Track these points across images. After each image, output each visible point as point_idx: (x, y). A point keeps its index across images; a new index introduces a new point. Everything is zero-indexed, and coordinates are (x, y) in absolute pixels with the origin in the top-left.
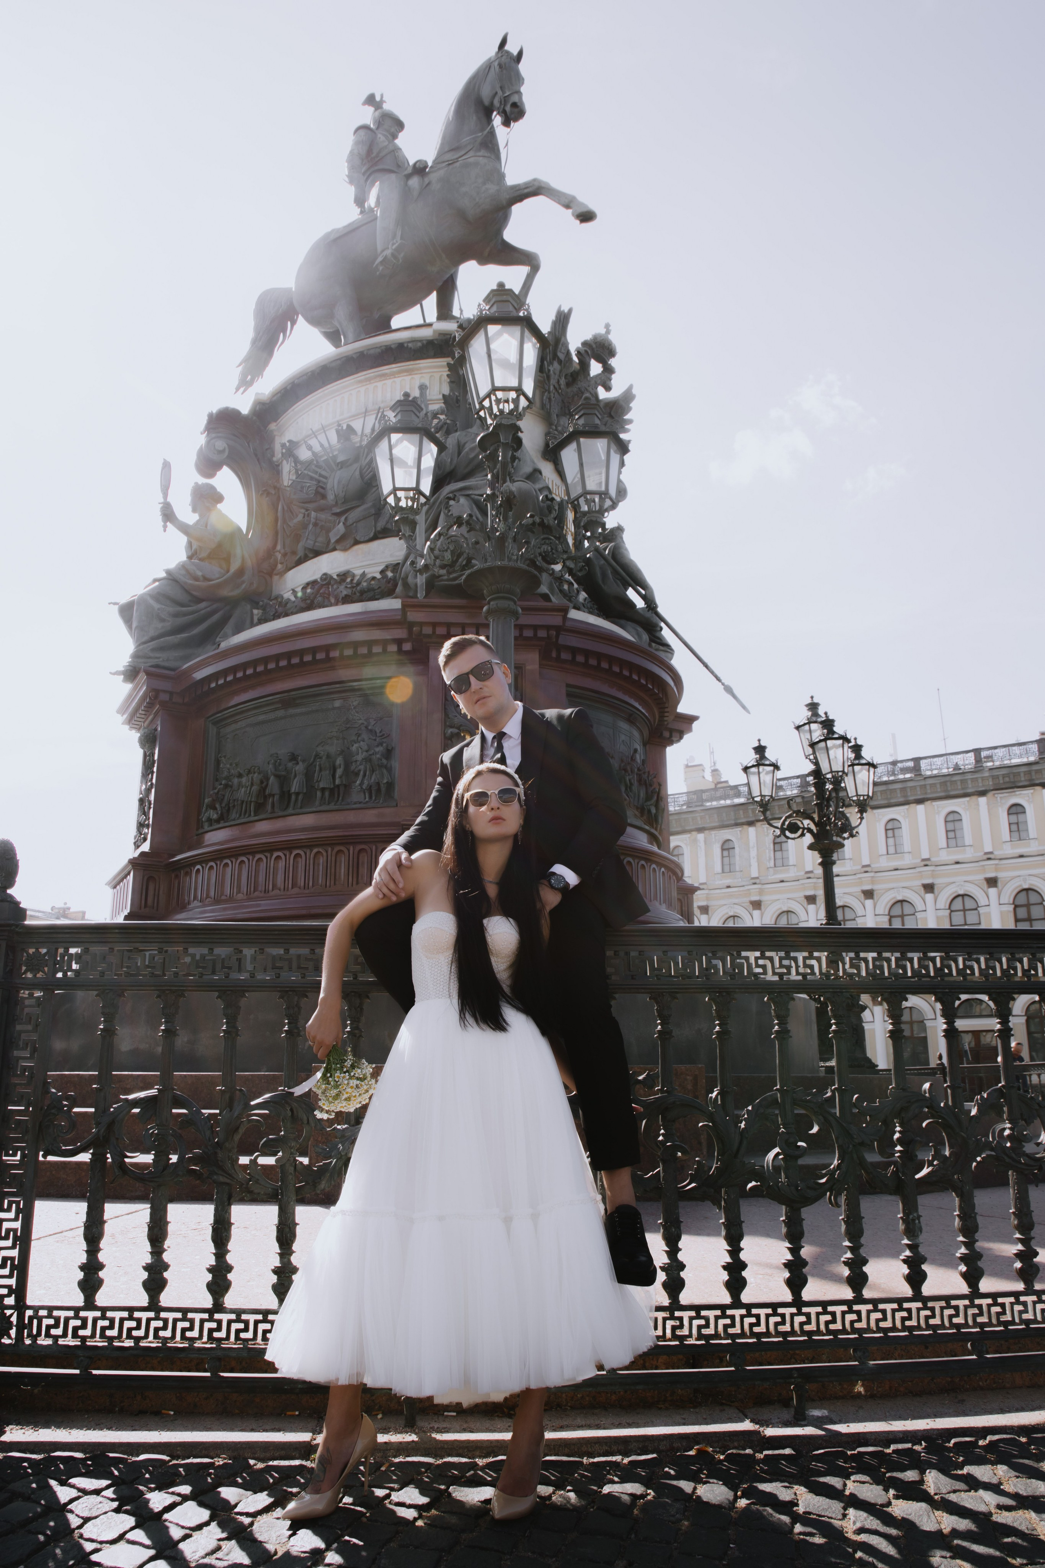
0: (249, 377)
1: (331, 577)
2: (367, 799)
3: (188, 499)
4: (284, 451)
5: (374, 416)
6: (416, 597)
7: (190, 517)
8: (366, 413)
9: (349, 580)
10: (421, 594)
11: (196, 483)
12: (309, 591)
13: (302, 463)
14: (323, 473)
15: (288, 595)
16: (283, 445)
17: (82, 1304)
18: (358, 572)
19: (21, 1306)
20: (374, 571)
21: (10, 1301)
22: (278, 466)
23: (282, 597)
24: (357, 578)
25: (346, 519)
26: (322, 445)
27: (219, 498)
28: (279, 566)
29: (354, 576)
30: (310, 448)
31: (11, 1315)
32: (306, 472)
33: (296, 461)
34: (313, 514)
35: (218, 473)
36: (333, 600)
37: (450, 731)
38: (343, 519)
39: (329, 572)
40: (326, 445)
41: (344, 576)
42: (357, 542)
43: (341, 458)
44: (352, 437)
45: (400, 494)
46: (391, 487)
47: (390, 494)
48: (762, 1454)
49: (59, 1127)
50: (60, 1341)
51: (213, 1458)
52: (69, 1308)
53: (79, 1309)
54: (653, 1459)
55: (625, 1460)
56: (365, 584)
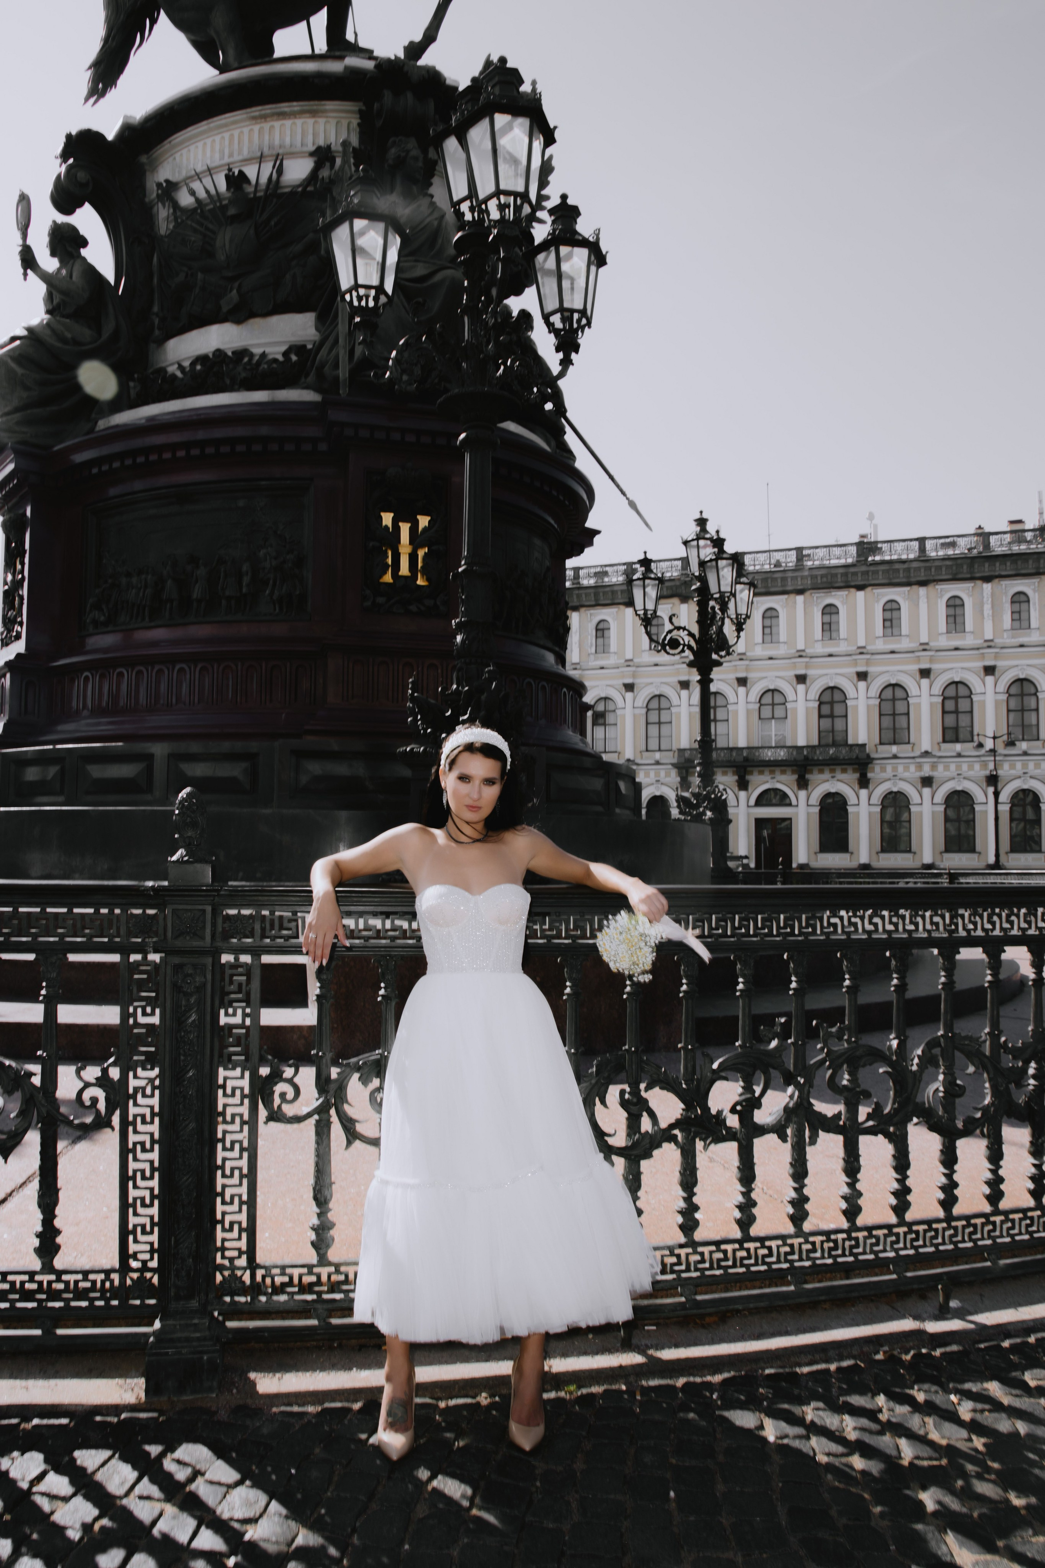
0: (100, 86)
1: (226, 354)
2: (277, 610)
3: (46, 239)
4: (160, 192)
5: (271, 164)
6: (339, 394)
7: (49, 263)
8: (261, 159)
9: (246, 359)
10: (343, 391)
11: (54, 222)
12: (199, 367)
13: (184, 210)
14: (210, 226)
15: (173, 369)
16: (159, 185)
17: (315, 1262)
18: (257, 351)
19: (252, 1265)
20: (276, 352)
21: (242, 1262)
22: (151, 208)
23: (166, 372)
24: (257, 358)
25: (240, 286)
26: (207, 192)
27: (84, 243)
28: (157, 332)
29: (252, 355)
30: (192, 193)
31: (243, 1275)
32: (189, 222)
33: (175, 205)
34: (200, 276)
35: (78, 211)
36: (228, 382)
37: (371, 544)
38: (236, 284)
39: (222, 347)
40: (213, 192)
41: (242, 353)
42: (252, 315)
43: (232, 211)
44: (245, 186)
45: (362, 291)
46: (352, 282)
47: (350, 291)
48: (938, 1353)
49: (283, 1095)
50: (297, 1297)
51: (474, 1397)
52: (303, 1266)
53: (313, 1266)
54: (856, 1365)
55: (833, 1367)
56: (266, 366)
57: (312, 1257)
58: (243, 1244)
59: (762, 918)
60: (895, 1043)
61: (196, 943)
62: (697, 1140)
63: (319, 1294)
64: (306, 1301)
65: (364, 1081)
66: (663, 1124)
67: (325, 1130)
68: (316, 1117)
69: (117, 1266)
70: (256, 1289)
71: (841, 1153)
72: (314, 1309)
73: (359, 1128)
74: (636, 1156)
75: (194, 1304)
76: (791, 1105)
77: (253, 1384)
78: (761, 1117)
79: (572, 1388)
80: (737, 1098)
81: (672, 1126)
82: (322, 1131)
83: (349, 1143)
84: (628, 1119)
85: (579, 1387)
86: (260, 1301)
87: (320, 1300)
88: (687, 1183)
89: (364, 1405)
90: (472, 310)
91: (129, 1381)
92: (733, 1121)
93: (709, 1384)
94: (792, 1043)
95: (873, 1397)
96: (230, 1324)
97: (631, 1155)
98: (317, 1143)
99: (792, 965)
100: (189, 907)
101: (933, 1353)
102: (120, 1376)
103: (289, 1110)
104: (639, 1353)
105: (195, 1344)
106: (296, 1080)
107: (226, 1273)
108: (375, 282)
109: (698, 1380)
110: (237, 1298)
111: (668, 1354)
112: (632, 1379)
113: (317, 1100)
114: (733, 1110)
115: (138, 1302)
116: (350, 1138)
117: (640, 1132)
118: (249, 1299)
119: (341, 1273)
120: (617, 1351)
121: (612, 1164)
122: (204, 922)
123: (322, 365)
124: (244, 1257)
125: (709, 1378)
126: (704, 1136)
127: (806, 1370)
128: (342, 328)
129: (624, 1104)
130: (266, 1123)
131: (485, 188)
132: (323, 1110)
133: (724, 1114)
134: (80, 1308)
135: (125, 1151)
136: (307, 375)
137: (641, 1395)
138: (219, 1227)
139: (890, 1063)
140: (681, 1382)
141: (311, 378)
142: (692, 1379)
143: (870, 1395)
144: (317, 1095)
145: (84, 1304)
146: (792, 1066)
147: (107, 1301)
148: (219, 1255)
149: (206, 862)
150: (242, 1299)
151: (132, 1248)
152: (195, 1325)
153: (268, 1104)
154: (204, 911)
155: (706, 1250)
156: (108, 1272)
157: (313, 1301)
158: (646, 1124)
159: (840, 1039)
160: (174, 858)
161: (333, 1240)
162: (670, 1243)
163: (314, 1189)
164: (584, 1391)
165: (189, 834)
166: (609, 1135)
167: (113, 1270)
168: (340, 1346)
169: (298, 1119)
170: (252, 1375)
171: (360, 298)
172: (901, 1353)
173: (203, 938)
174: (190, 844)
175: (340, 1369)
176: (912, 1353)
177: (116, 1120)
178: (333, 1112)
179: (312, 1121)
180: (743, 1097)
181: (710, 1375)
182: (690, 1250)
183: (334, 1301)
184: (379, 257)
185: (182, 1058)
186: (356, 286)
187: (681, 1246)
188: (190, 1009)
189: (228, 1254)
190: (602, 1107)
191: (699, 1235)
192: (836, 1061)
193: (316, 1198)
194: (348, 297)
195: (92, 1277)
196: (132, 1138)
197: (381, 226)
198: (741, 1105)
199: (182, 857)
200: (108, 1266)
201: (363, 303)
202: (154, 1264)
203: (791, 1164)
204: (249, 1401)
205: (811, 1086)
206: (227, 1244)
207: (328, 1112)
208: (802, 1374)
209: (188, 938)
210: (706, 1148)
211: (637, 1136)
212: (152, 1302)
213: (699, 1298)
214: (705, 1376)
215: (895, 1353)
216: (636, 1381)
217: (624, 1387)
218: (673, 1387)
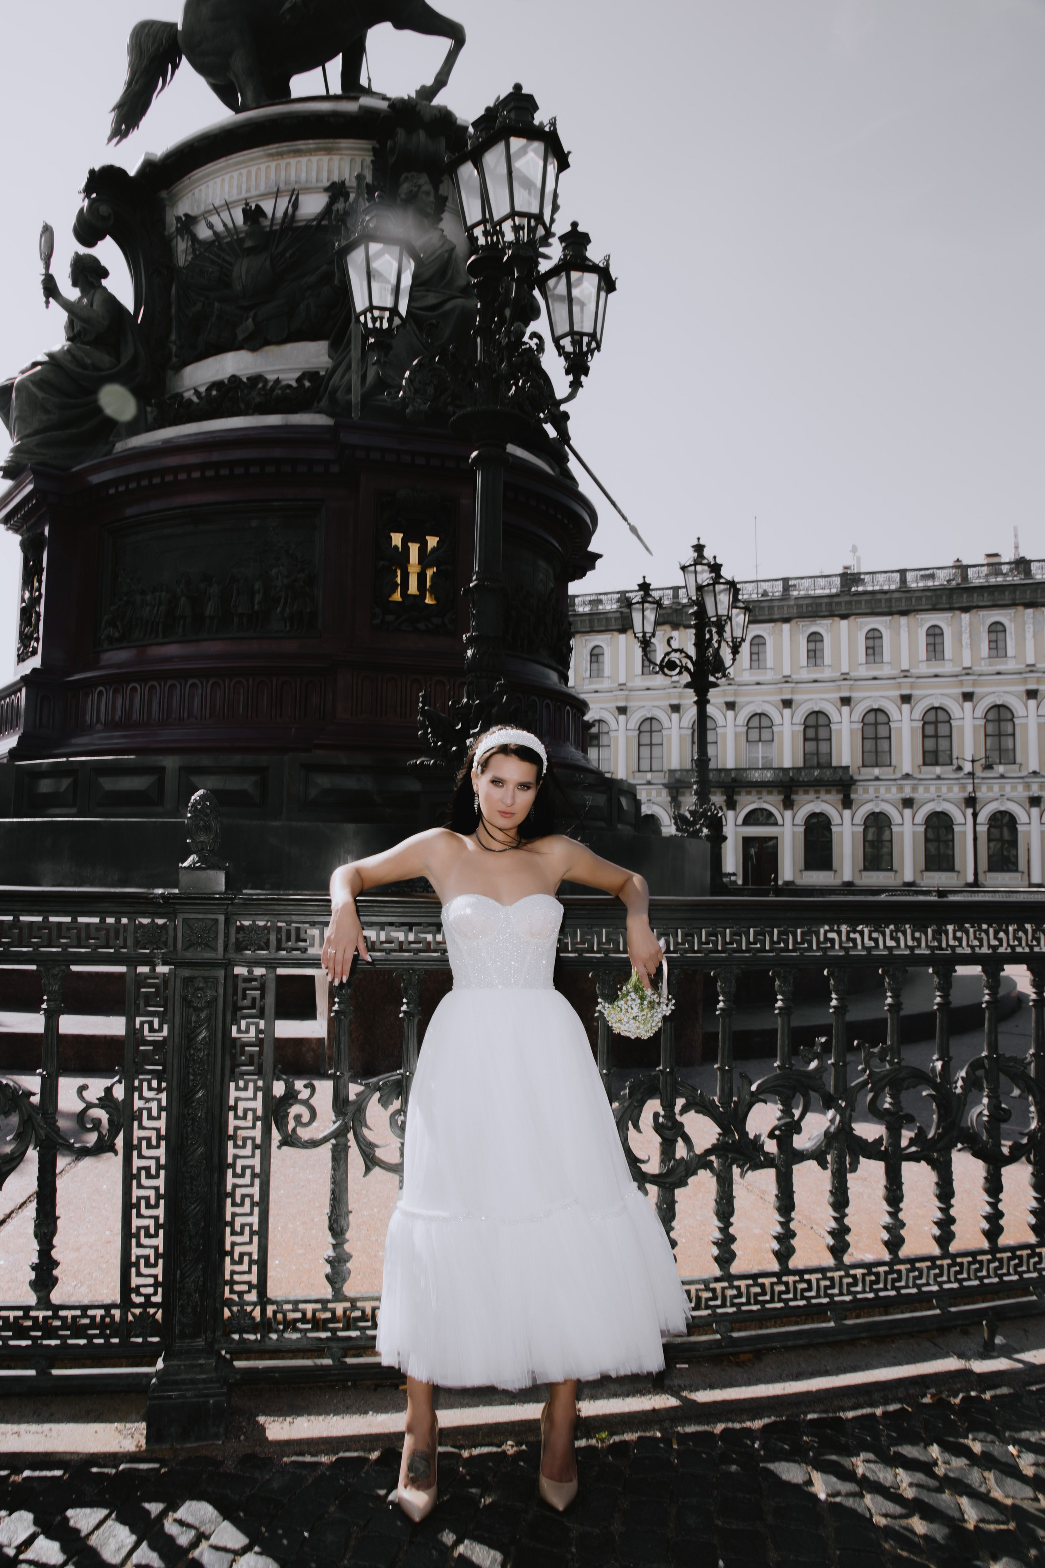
0: (124, 127)
1: (241, 380)
2: (288, 628)
4: (179, 225)
5: (287, 199)
6: (352, 418)
8: (277, 193)
9: (260, 385)
10: (356, 415)
11: (77, 253)
12: (214, 393)
13: (201, 242)
14: (228, 258)
15: (189, 395)
16: (178, 219)
17: (330, 1297)
18: (272, 377)
19: (263, 1300)
20: (290, 378)
21: (253, 1297)
22: (171, 242)
23: (182, 397)
24: (271, 384)
25: (255, 315)
26: (225, 225)
29: (266, 381)
31: (252, 1311)
32: (206, 254)
33: (194, 239)
34: (217, 305)
35: (100, 243)
36: (240, 408)
37: (381, 564)
38: (252, 313)
40: (230, 225)
41: (256, 379)
42: (267, 342)
43: (248, 244)
44: (262, 219)
45: (376, 313)
46: (367, 304)
47: (364, 313)
48: (987, 1396)
49: (298, 1118)
50: (310, 1335)
51: (499, 1446)
52: (316, 1301)
53: (328, 1301)
54: (903, 1409)
55: (879, 1411)
56: (280, 392)
57: (327, 1292)
58: (253, 1278)
59: (802, 932)
60: (939, 1065)
61: (208, 955)
62: (734, 1167)
63: (334, 1331)
64: (320, 1339)
65: (384, 1102)
66: (699, 1150)
67: (343, 1155)
68: (333, 1141)
69: (118, 1300)
70: (266, 1326)
71: (883, 1181)
72: (328, 1347)
73: (379, 1153)
74: (671, 1184)
75: (200, 1342)
76: (832, 1129)
77: (262, 1429)
78: (800, 1142)
79: (604, 1435)
80: (777, 1122)
81: (708, 1152)
82: (339, 1157)
83: (368, 1170)
84: (661, 1144)
85: (611, 1434)
86: (271, 1339)
87: (334, 1338)
88: (724, 1213)
89: (382, 1454)
90: (485, 332)
91: (129, 1425)
92: (771, 1146)
93: (749, 1430)
94: (832, 1064)
95: (925, 1447)
96: (238, 1364)
97: (665, 1183)
98: (334, 1169)
99: (832, 982)
100: (201, 916)
101: (983, 1396)
102: (120, 1420)
103: (304, 1134)
104: (672, 1395)
105: (200, 1386)
106: (312, 1101)
107: (235, 1309)
108: (389, 304)
109: (737, 1426)
110: (246, 1336)
111: (703, 1396)
112: (667, 1424)
113: (334, 1122)
114: (771, 1135)
115: (140, 1340)
116: (369, 1164)
117: (674, 1159)
118: (259, 1336)
119: (358, 1309)
120: (649, 1393)
121: (646, 1193)
122: (217, 932)
123: (335, 391)
124: (254, 1292)
125: (748, 1424)
126: (741, 1163)
127: (850, 1414)
128: (355, 353)
129: (658, 1128)
130: (279, 1147)
131: (500, 209)
132: (339, 1134)
133: (762, 1139)
134: (78, 1345)
135: (129, 1177)
136: (319, 402)
137: (678, 1444)
138: (228, 1259)
139: (935, 1086)
140: (719, 1428)
141: (324, 403)
142: (730, 1425)
143: (922, 1444)
144: (334, 1118)
145: (82, 1342)
146: (832, 1088)
147: (107, 1338)
148: (227, 1289)
149: (220, 869)
150: (252, 1337)
151: (135, 1281)
152: (201, 1365)
153: (282, 1127)
154: (217, 920)
155: (742, 1284)
156: (108, 1308)
157: (327, 1338)
158: (681, 1151)
159: (883, 1060)
160: (186, 864)
161: (349, 1273)
162: (705, 1276)
163: (330, 1218)
164: (617, 1438)
165: (202, 839)
166: (643, 1162)
167: (114, 1306)
168: (354, 1385)
169: (314, 1144)
170: (261, 1419)
171: (374, 320)
172: (949, 1396)
173: (215, 949)
174: (202, 849)
175: (355, 1413)
176: (961, 1395)
177: (119, 1141)
178: (351, 1135)
179: (328, 1146)
180: (783, 1121)
181: (749, 1420)
182: (726, 1284)
183: (349, 1338)
184: (393, 280)
185: (191, 1077)
186: (371, 308)
187: (717, 1280)
188: (201, 1026)
189: (237, 1288)
190: (635, 1131)
191: (736, 1268)
192: (878, 1084)
193: (331, 1229)
194: (362, 319)
195: (91, 1312)
196: (137, 1163)
197: (396, 250)
198: (780, 1130)
199: (194, 863)
200: (108, 1301)
201: (378, 325)
202: (158, 1299)
203: (831, 1192)
204: (258, 1449)
205: (853, 1110)
206: (237, 1277)
207: (346, 1136)
208: (847, 1419)
209: (199, 949)
210: (742, 1175)
211: (672, 1162)
212: (156, 1339)
213: (735, 1335)
214: (744, 1422)
215: (944, 1396)
216: (672, 1428)
217: (659, 1434)
218: (711, 1434)
